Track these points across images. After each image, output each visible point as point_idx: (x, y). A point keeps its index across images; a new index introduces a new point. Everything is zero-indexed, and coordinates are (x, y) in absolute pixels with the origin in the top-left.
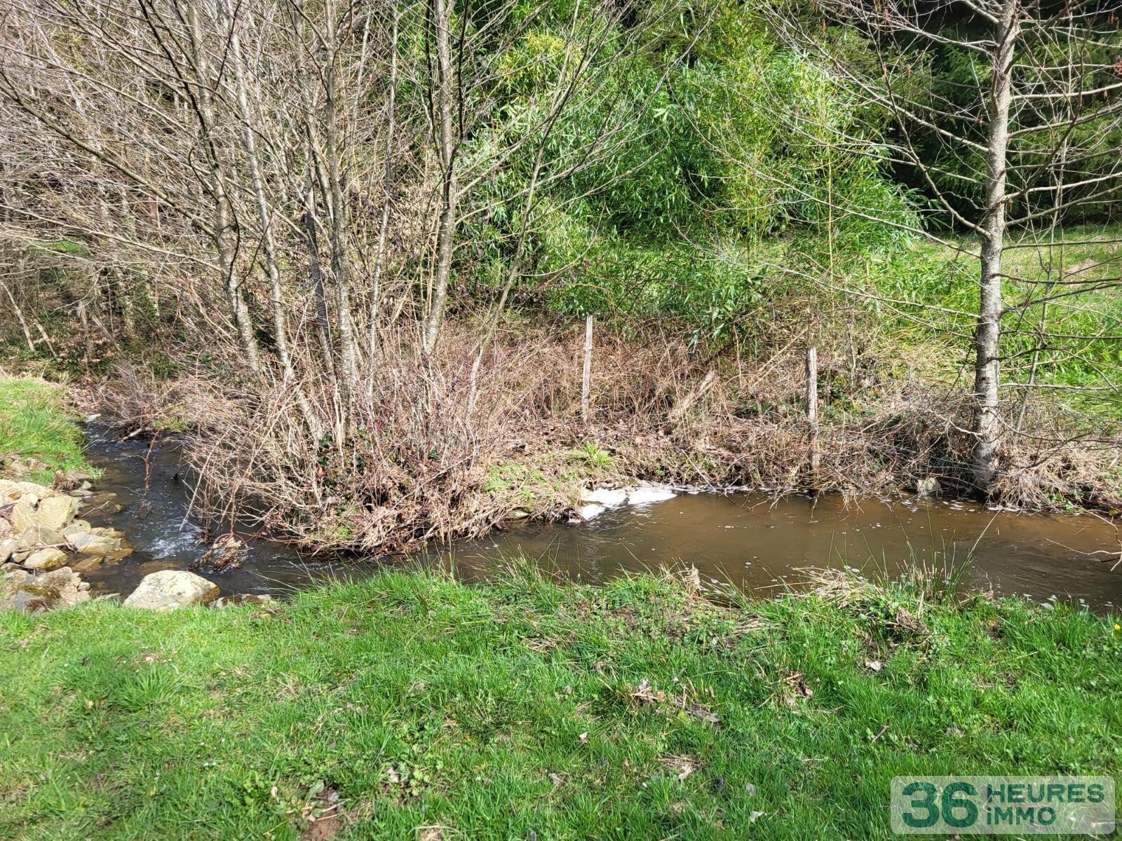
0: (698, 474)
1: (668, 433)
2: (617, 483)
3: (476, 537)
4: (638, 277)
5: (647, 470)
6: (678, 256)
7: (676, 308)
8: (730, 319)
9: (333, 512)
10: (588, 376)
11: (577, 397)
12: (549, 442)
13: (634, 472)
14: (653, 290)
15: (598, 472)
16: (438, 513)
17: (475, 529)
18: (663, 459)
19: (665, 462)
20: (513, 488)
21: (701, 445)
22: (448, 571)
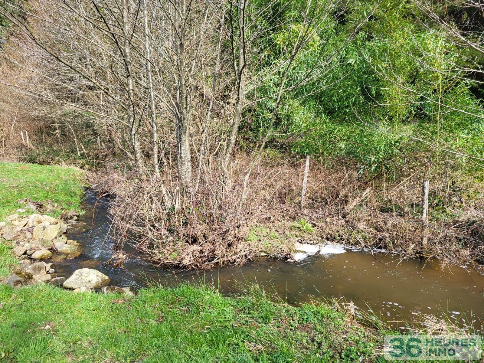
0: (358, 241)
1: (344, 217)
2: (315, 242)
3: (239, 264)
4: (335, 138)
5: (331, 236)
6: (356, 129)
7: (353, 154)
8: (381, 162)
9: (172, 244)
10: (305, 185)
11: (299, 195)
12: (283, 216)
13: (325, 236)
14: (342, 144)
15: (306, 235)
16: (220, 251)
17: (239, 260)
18: (340, 231)
19: (341, 233)
20: (260, 241)
21: (361, 226)
22: (216, 288)
